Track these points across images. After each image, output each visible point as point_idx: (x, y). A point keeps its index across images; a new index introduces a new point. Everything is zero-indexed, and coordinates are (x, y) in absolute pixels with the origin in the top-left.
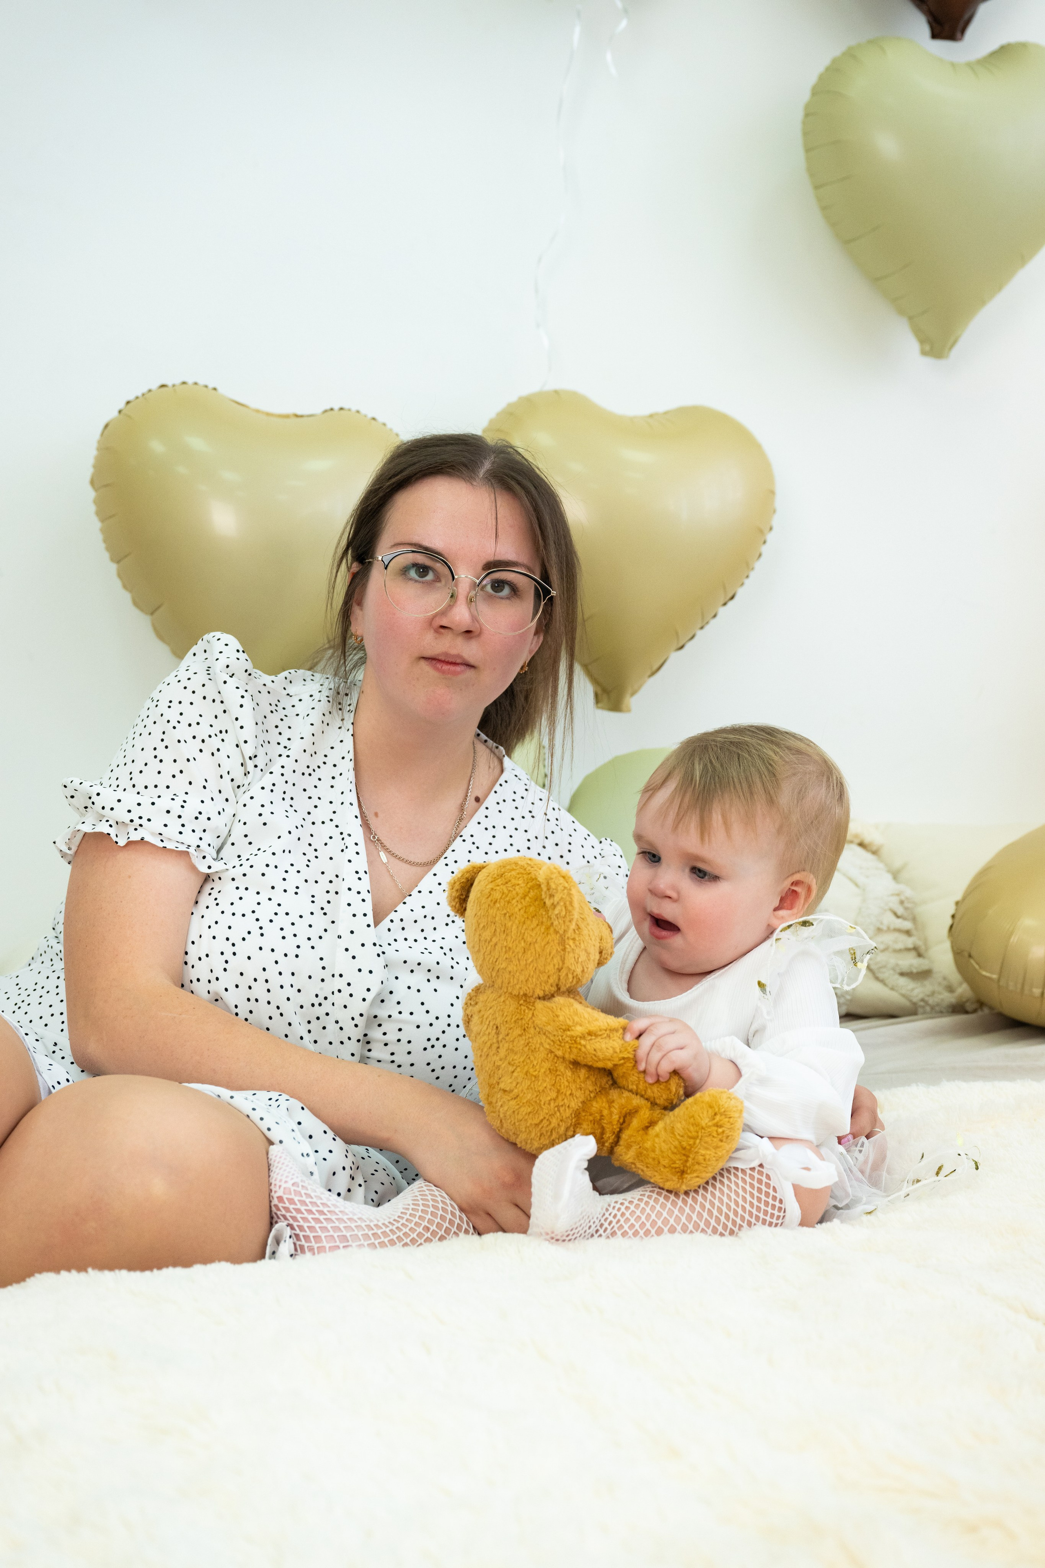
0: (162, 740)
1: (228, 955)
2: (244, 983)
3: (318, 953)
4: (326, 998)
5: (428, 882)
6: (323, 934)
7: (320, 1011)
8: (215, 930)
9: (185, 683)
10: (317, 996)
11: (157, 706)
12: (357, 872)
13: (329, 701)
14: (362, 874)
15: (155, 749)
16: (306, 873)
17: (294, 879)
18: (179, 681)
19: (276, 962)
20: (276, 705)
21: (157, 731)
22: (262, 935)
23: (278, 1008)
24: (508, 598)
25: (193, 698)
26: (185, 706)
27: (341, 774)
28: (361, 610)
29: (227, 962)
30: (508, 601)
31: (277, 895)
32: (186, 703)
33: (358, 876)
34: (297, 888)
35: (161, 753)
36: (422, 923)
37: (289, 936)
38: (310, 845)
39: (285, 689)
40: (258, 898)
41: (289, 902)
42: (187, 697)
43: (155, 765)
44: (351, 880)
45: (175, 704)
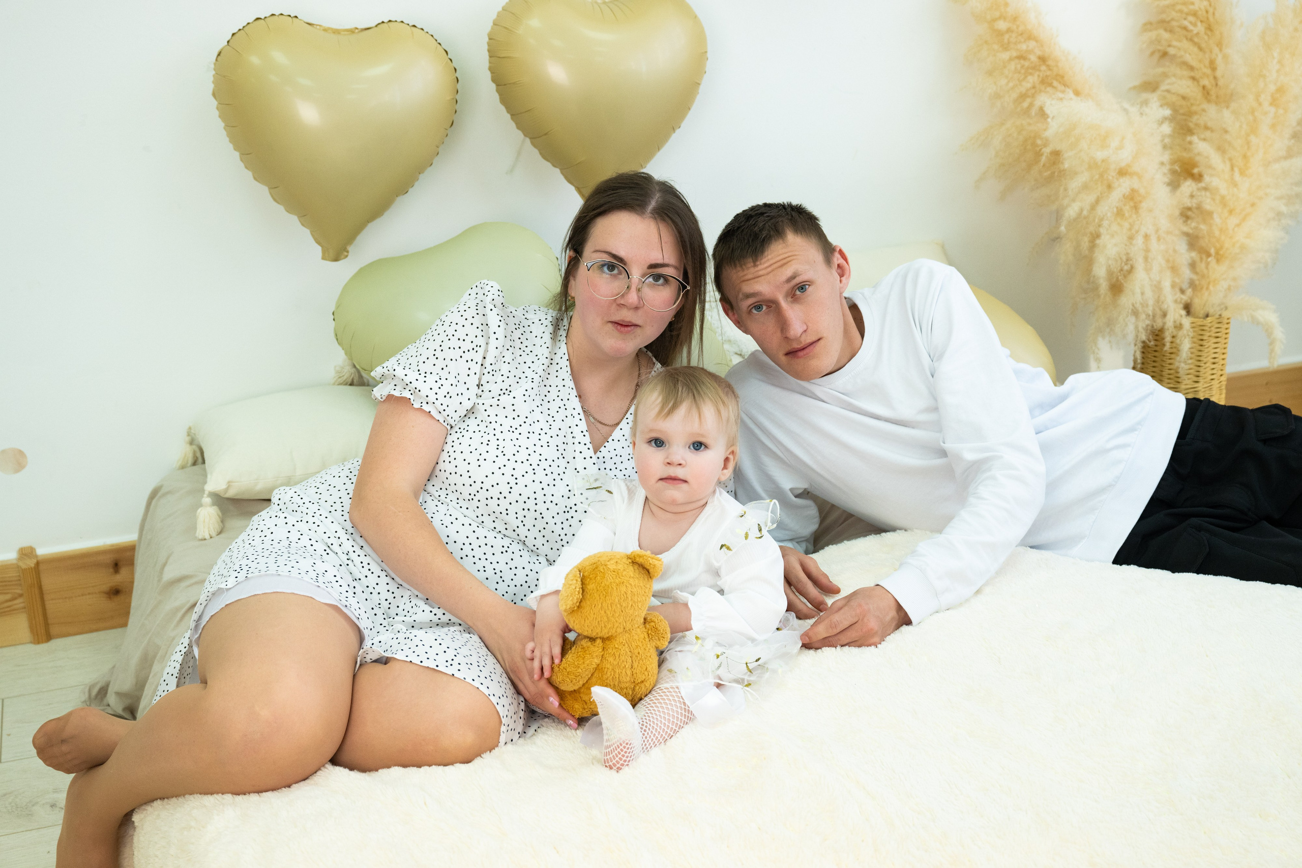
0: (441, 346)
1: (512, 484)
2: (521, 499)
3: (565, 482)
4: (571, 508)
5: (617, 434)
6: (565, 470)
7: (568, 516)
8: (503, 470)
9: (462, 313)
10: (566, 507)
11: (443, 325)
12: (582, 432)
13: (552, 325)
14: (585, 433)
15: (435, 350)
16: (550, 433)
17: (545, 438)
18: (459, 311)
19: (543, 489)
20: (519, 325)
21: (439, 339)
22: (534, 473)
23: (541, 514)
24: (662, 285)
25: (465, 323)
26: (459, 327)
27: (561, 368)
28: (575, 280)
29: (511, 488)
30: (662, 287)
31: (538, 449)
32: (460, 325)
33: (583, 434)
34: (548, 442)
35: (438, 353)
36: (615, 459)
37: (549, 474)
38: (549, 415)
39: (524, 315)
40: (528, 452)
41: (546, 452)
42: (462, 321)
43: (433, 360)
44: (579, 437)
45: (453, 325)
